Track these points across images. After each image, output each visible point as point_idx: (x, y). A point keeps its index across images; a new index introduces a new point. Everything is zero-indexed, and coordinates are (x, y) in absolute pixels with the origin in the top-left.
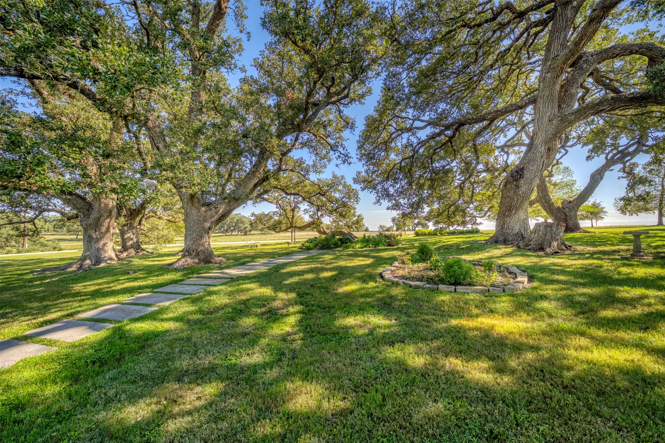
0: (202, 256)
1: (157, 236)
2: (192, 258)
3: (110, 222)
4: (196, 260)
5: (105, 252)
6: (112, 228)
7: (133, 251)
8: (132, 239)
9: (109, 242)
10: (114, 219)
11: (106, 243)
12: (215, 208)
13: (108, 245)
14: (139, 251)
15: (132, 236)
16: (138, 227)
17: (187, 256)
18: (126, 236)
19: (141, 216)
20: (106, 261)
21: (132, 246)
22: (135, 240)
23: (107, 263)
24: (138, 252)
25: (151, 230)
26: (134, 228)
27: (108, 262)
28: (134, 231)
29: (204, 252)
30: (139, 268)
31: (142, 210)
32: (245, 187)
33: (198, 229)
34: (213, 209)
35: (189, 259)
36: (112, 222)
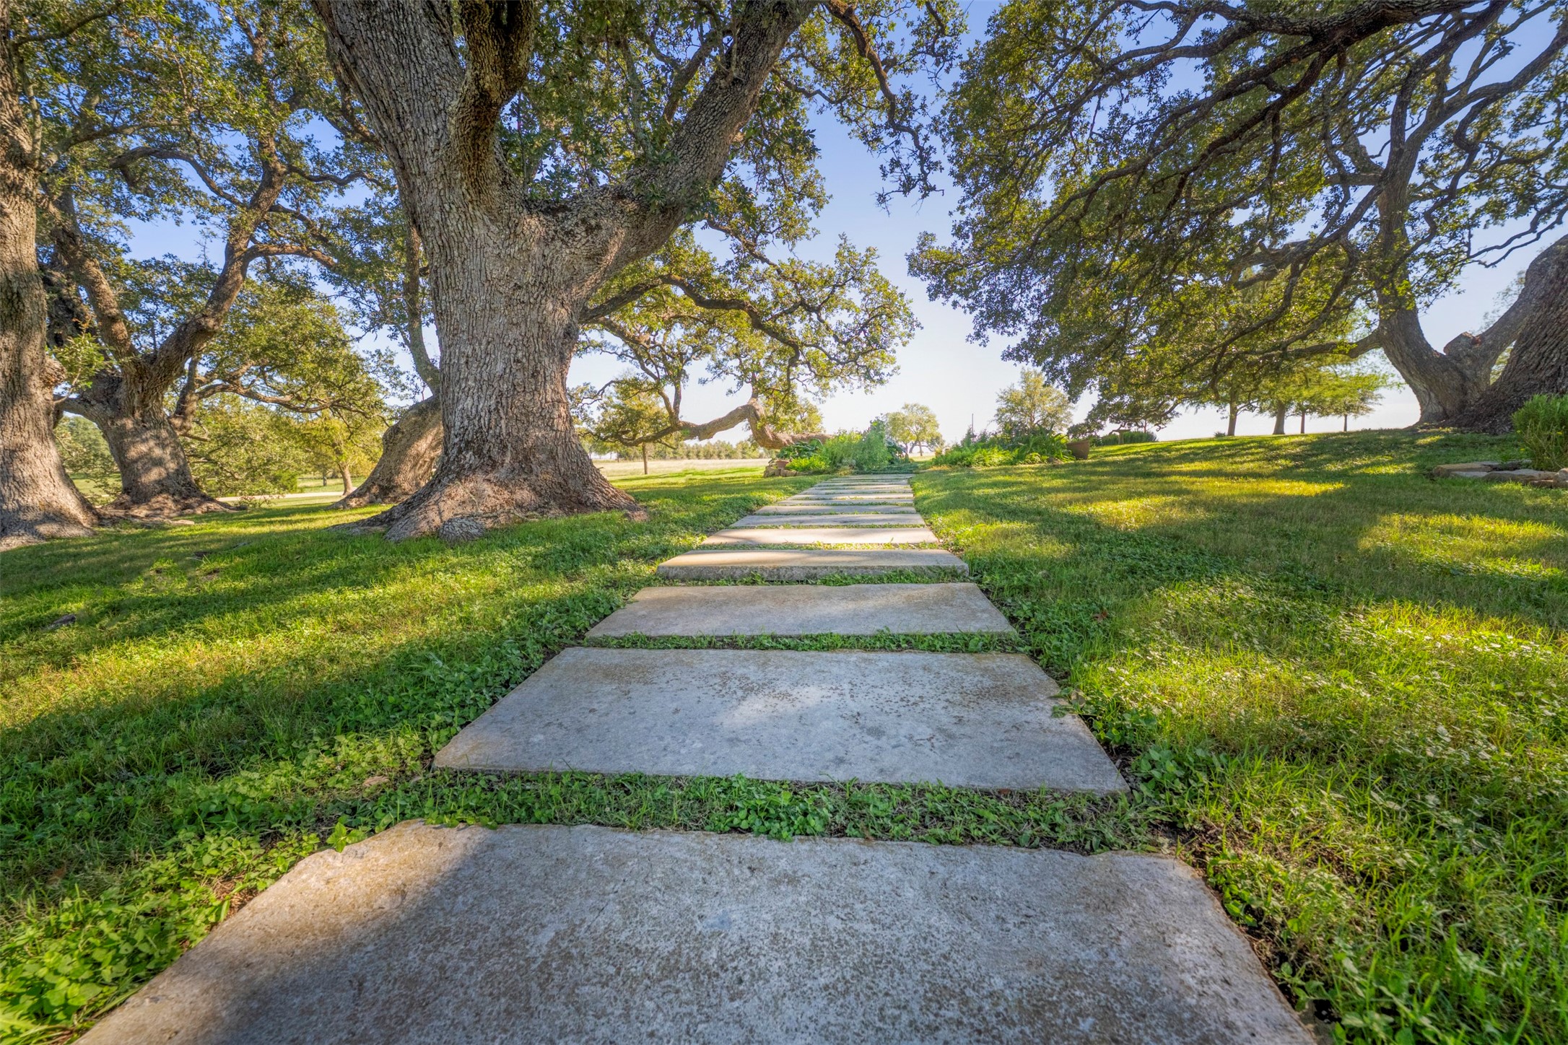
0: (546, 476)
1: (249, 461)
2: (503, 484)
3: (19, 352)
4: (524, 495)
5: (21, 485)
6: (35, 380)
7: (170, 504)
8: (159, 462)
9: (34, 443)
10: (38, 337)
11: (22, 448)
12: (590, 230)
13: (29, 455)
14: (190, 501)
15: (158, 452)
16: (177, 422)
17: (473, 469)
18: (133, 453)
19: (182, 382)
20: (30, 527)
21: (162, 487)
22: (172, 466)
23: (41, 536)
24: (188, 507)
25: (227, 440)
26: (160, 424)
27: (43, 529)
28: (164, 434)
29: (552, 456)
30: (201, 548)
31: (181, 359)
32: (699, 152)
33: (514, 334)
34: (580, 230)
35: (488, 489)
36: (30, 354)
